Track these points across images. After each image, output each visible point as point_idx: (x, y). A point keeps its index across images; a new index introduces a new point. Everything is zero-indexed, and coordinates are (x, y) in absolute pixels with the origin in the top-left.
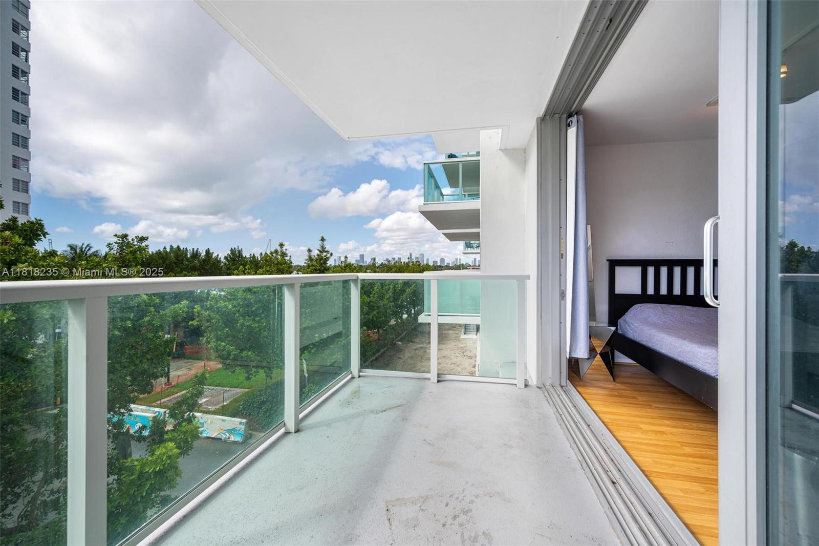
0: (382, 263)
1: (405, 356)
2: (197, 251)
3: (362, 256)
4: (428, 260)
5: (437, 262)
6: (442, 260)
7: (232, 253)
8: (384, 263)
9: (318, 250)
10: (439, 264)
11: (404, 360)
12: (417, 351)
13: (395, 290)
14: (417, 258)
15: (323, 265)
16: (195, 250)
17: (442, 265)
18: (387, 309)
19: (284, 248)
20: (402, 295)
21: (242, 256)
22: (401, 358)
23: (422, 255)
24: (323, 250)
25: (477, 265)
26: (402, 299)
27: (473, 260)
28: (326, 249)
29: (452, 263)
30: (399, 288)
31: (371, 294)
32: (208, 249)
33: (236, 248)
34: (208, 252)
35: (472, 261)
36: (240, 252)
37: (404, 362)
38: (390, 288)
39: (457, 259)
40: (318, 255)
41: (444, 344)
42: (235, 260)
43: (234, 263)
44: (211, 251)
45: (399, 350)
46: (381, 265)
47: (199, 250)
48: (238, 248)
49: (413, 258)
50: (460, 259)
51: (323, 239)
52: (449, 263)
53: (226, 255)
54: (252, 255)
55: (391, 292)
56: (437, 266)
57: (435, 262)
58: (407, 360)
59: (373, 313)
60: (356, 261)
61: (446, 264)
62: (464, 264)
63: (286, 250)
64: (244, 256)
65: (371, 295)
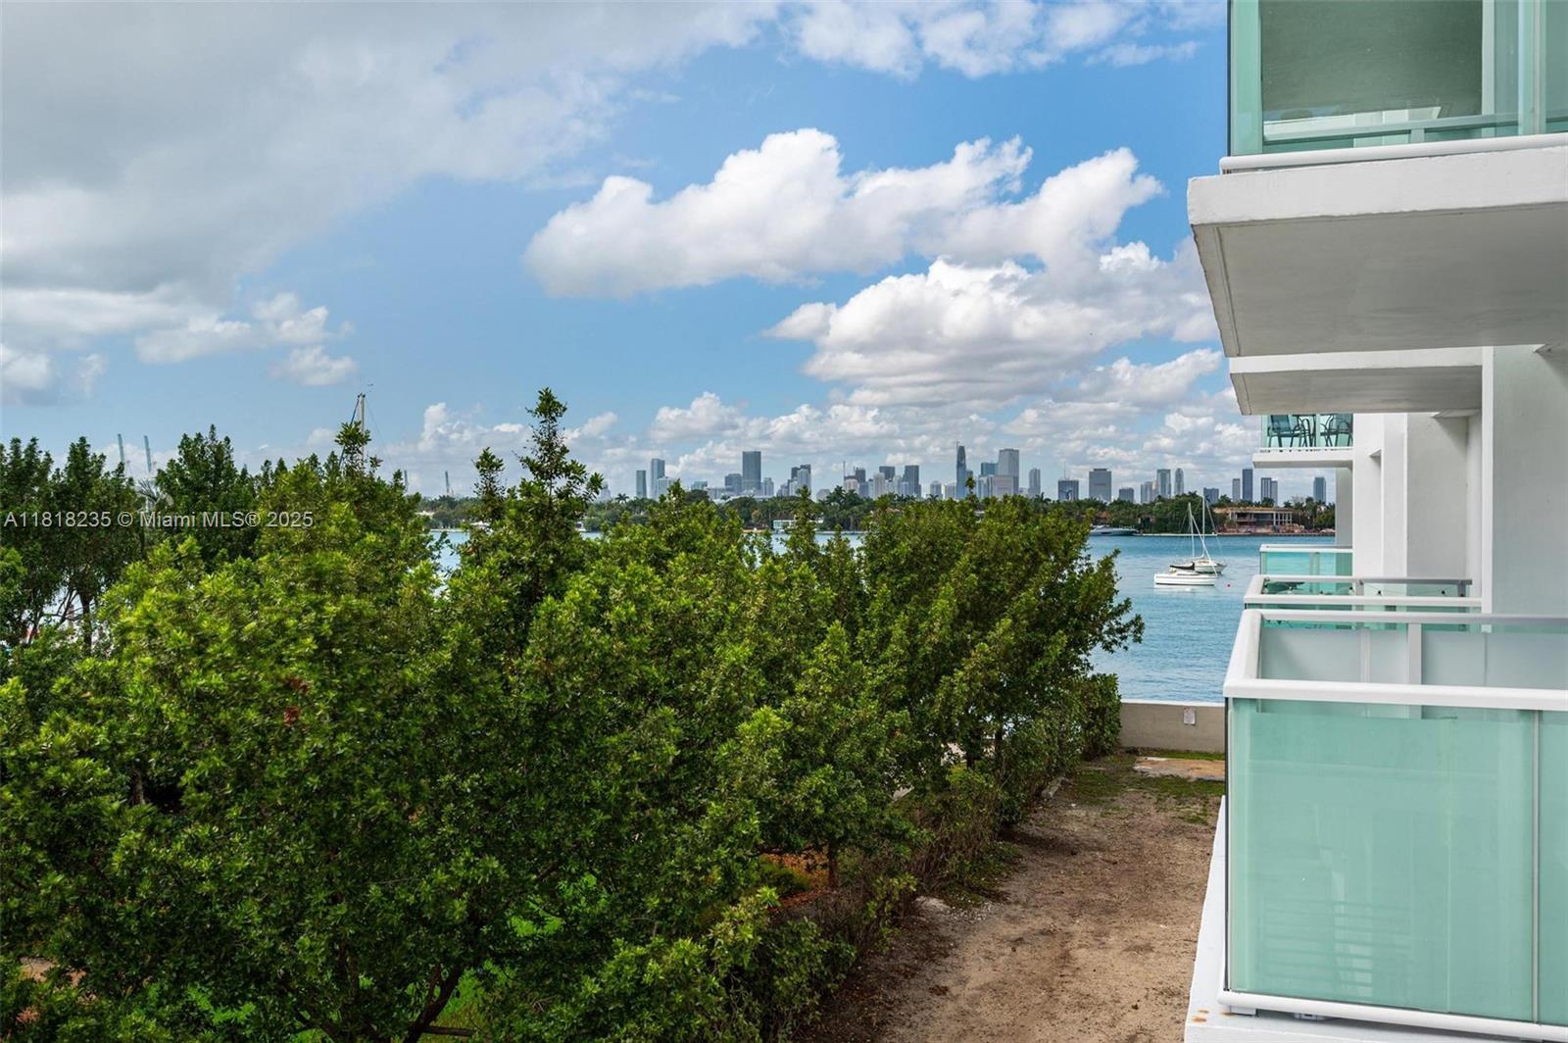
0: (839, 490)
1: (963, 981)
2: (31, 449)
3: (752, 460)
4: (1035, 475)
5: (1075, 484)
6: (1101, 478)
7: (188, 457)
8: (846, 491)
9: (528, 460)
10: (1084, 494)
11: (962, 1003)
12: (1023, 952)
13: (913, 649)
14: (988, 468)
15: (555, 543)
16: (23, 447)
17: (1100, 498)
18: (876, 743)
19: (368, 450)
20: (951, 673)
21: (231, 473)
22: (944, 990)
23: (1012, 456)
24: (551, 460)
25: (1257, 498)
26: (949, 695)
27: (1240, 476)
28: (568, 459)
29: (1146, 488)
30: (934, 639)
31: (798, 675)
32: (83, 440)
33: (206, 435)
34: (79, 453)
35: (1235, 481)
36: (221, 453)
37: (964, 1013)
38: (889, 635)
39: (1164, 474)
40: (527, 490)
41: (1158, 917)
42: (201, 489)
43: (195, 500)
44: (94, 451)
45: (935, 949)
46: (832, 498)
47: (41, 446)
48: (213, 438)
49: (969, 467)
50: (1179, 474)
51: (549, 407)
52: (1131, 491)
53: (165, 468)
54: (274, 467)
55: (896, 655)
56: (1079, 503)
57: (1067, 486)
58: (974, 1001)
59: (807, 782)
60: (729, 480)
61: (1115, 496)
62: (1200, 493)
63: (375, 462)
64: (239, 468)
65: (800, 687)
